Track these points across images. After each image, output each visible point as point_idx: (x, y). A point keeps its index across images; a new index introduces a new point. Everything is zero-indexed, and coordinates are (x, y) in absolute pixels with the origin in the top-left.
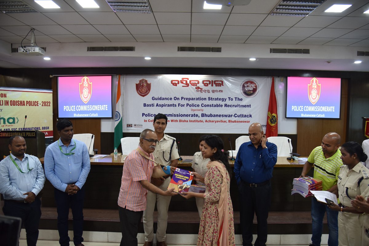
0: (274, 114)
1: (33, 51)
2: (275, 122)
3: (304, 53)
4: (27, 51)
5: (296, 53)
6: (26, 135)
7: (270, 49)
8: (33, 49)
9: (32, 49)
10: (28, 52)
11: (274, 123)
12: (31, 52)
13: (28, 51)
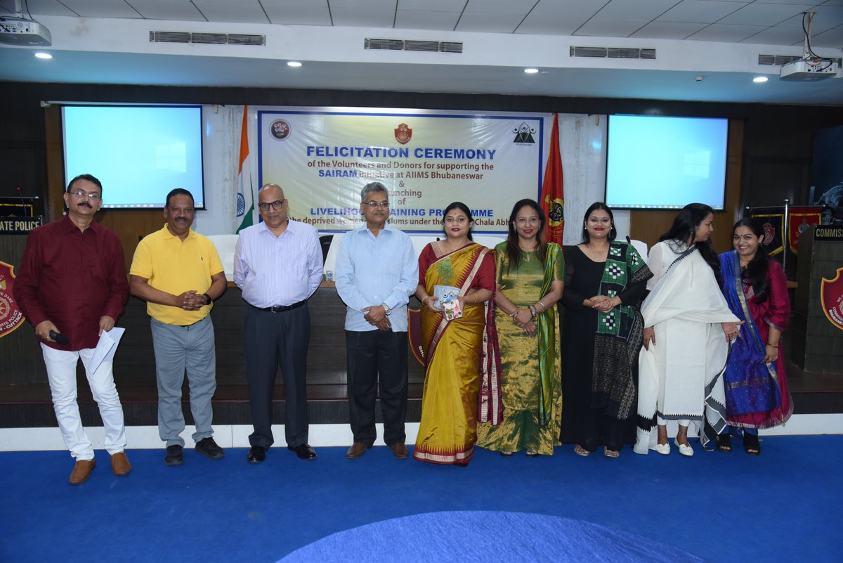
0: (558, 201)
1: (25, 32)
2: (560, 217)
3: (644, 57)
4: (9, 31)
5: (627, 56)
6: (14, 227)
7: (571, 47)
8: (26, 27)
9: (21, 26)
10: (11, 32)
11: (559, 220)
12: (18, 32)
13: (11, 30)
